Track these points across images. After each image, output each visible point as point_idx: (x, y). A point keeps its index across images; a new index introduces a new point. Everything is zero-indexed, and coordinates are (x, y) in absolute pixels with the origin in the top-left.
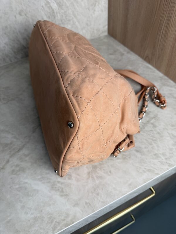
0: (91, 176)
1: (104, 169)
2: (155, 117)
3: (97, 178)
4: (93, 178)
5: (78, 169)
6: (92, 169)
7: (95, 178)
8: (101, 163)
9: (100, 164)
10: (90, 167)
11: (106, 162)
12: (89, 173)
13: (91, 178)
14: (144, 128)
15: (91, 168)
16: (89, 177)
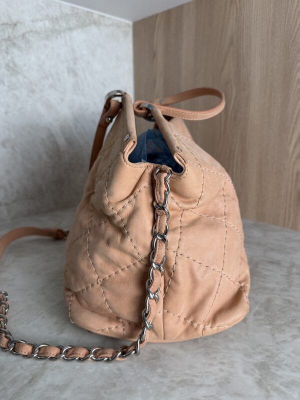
0: (269, 388)
1: (286, 365)
2: (293, 265)
3: (287, 387)
4: (277, 390)
5: (229, 383)
6: (260, 371)
7: (283, 388)
8: (268, 354)
9: (267, 356)
10: (253, 370)
11: (278, 350)
12: (260, 383)
13: (272, 393)
14: (292, 282)
15: (257, 371)
16: (268, 391)
